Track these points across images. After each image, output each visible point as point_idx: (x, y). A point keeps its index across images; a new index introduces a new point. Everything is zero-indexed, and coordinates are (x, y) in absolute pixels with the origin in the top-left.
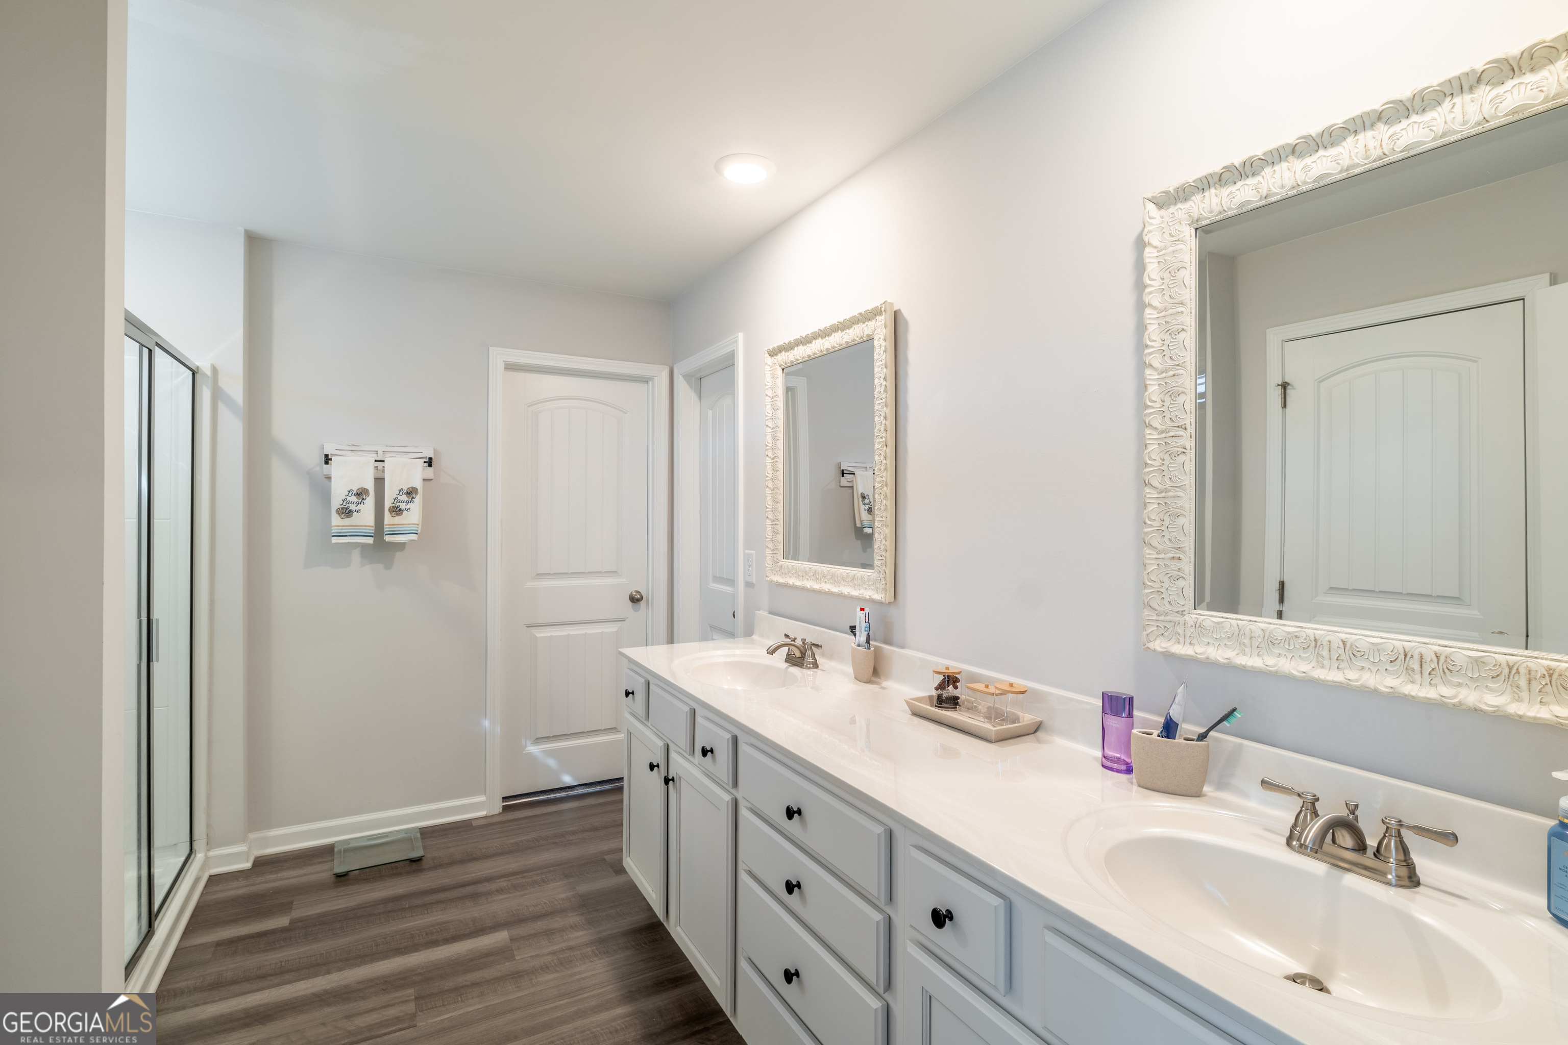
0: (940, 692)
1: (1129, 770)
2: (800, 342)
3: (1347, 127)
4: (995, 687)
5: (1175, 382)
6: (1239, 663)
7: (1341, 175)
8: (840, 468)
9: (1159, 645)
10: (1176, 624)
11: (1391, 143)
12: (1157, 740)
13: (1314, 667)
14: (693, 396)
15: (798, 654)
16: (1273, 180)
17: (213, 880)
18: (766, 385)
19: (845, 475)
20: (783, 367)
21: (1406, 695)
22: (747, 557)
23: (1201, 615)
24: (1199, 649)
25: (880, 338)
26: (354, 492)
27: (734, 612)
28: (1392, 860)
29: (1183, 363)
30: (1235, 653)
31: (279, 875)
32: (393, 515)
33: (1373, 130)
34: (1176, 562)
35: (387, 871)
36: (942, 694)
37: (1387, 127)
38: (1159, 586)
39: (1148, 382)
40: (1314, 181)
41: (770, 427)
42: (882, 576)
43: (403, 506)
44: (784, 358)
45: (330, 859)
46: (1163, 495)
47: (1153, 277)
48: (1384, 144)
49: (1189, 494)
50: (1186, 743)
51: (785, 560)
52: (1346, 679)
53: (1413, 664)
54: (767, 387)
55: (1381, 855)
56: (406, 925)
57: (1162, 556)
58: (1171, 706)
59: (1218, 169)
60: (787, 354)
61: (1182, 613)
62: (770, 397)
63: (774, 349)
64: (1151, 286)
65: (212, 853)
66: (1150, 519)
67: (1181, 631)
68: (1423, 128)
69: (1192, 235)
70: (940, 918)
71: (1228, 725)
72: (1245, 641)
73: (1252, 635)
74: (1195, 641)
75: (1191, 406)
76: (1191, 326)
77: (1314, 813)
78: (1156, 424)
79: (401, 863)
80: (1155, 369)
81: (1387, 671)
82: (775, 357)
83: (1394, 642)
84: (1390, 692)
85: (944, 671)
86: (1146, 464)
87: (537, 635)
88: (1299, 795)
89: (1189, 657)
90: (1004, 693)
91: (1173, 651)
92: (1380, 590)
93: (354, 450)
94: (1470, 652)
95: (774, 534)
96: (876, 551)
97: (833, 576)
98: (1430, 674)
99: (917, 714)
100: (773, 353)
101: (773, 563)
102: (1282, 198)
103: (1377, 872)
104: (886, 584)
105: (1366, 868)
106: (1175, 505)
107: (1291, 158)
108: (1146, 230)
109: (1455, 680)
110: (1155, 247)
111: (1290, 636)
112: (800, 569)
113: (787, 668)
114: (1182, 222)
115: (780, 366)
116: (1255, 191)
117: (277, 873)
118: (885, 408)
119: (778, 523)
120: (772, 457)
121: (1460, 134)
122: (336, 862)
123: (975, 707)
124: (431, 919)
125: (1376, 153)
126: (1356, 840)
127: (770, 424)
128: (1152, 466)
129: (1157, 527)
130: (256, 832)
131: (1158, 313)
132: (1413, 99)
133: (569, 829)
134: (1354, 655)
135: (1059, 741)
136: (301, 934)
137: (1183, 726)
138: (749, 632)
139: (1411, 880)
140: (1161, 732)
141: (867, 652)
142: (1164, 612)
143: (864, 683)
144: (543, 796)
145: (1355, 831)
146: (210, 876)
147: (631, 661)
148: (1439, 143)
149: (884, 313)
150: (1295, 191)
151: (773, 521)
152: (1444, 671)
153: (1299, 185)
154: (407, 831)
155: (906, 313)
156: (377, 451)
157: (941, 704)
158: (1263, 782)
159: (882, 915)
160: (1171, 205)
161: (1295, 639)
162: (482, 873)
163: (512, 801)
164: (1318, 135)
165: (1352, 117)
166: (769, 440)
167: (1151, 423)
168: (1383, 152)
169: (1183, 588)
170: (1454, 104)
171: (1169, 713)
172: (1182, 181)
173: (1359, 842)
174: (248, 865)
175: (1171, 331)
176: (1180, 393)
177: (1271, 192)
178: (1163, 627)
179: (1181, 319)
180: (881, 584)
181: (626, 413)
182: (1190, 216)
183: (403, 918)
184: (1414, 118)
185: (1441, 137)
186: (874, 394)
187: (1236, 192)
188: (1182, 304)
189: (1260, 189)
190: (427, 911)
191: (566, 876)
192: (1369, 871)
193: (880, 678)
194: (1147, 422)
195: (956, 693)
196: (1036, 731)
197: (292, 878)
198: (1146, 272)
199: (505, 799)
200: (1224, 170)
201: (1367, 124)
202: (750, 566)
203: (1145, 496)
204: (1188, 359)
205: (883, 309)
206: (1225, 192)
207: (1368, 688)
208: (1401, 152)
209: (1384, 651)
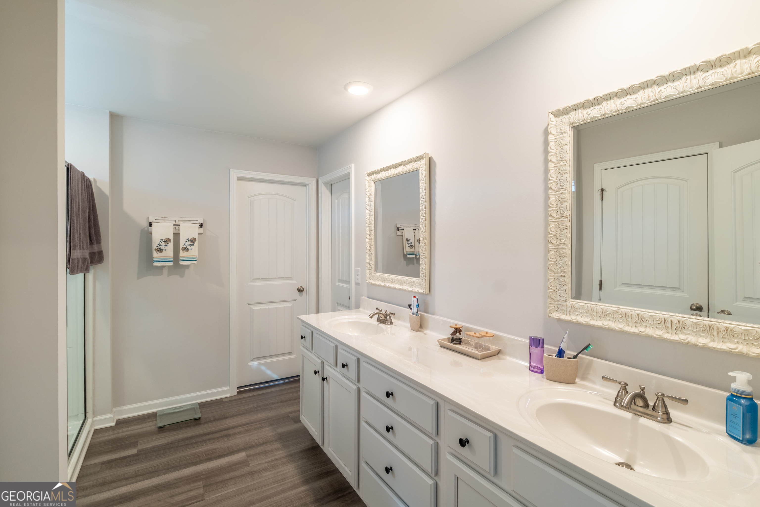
0: (453, 336)
1: (542, 372)
2: (383, 170)
3: (640, 86)
4: (479, 334)
5: (562, 196)
6: (591, 323)
7: (637, 107)
8: (397, 226)
9: (555, 315)
10: (562, 306)
11: (659, 94)
12: (555, 358)
13: (625, 326)
14: (328, 193)
15: (383, 318)
16: (607, 108)
17: (97, 432)
18: (366, 190)
19: (399, 230)
20: (374, 181)
21: (665, 339)
22: (356, 271)
23: (574, 302)
24: (574, 317)
25: (422, 170)
26: (164, 240)
27: (350, 297)
28: (660, 411)
29: (566, 188)
30: (590, 319)
31: (130, 428)
32: (184, 251)
33: (652, 88)
34: (562, 278)
35: (183, 425)
36: (454, 337)
37: (657, 87)
38: (555, 288)
39: (550, 196)
40: (625, 109)
41: (368, 210)
42: (423, 281)
43: (189, 247)
44: (375, 177)
45: (155, 419)
46: (557, 247)
47: (552, 148)
48: (656, 94)
49: (568, 247)
50: (568, 360)
51: (375, 273)
52: (639, 331)
53: (668, 325)
54: (366, 191)
55: (656, 409)
56: (195, 451)
57: (556, 275)
58: (561, 343)
59: (582, 101)
60: (376, 175)
61: (566, 301)
62: (368, 195)
63: (370, 172)
64: (551, 152)
65: (95, 419)
66: (551, 258)
67: (565, 309)
68: (674, 89)
69: (570, 130)
70: (463, 443)
71: (587, 352)
72: (594, 314)
73: (597, 311)
74: (571, 314)
75: (570, 207)
76: (570, 171)
77: (626, 391)
78: (553, 215)
79: (190, 421)
80: (553, 190)
81: (657, 328)
82: (370, 176)
83: (660, 315)
84: (658, 337)
85: (455, 326)
86: (549, 233)
87: (254, 309)
88: (619, 383)
89: (569, 321)
90: (483, 336)
91: (562, 318)
92: (644, 284)
93: (164, 220)
94: (693, 320)
95: (370, 260)
96: (420, 269)
97: (400, 281)
98: (675, 329)
99: (442, 346)
100: (369, 175)
101: (370, 274)
102: (611, 116)
103: (653, 417)
104: (426, 285)
105: (648, 415)
106: (562, 252)
107: (615, 98)
108: (549, 127)
109: (686, 332)
110: (554, 135)
111: (614, 312)
112: (383, 277)
113: (378, 324)
114: (565, 124)
115: (373, 181)
116: (599, 112)
117: (128, 427)
118: (425, 203)
119: (372, 255)
120: (369, 224)
121: (689, 92)
122: (158, 421)
123: (470, 343)
124: (207, 448)
125: (653, 98)
126: (644, 403)
127: (368, 208)
128: (552, 234)
129: (554, 262)
130: (117, 408)
131: (555, 165)
132: (669, 76)
133: (270, 402)
134: (642, 320)
135: (509, 359)
136: (144, 457)
137: (567, 352)
138: (357, 307)
139: (668, 420)
140: (557, 355)
141: (417, 317)
142: (557, 300)
143: (416, 331)
144: (257, 386)
145: (644, 399)
146: (95, 430)
147: (303, 321)
148: (680, 95)
149: (424, 158)
150: (617, 113)
151: (370, 254)
152: (681, 328)
153: (619, 110)
154: (192, 405)
155: (435, 158)
156: (175, 220)
157: (453, 342)
158: (603, 377)
159: (434, 441)
160: (560, 116)
161: (616, 313)
162: (230, 424)
163: (242, 389)
164: (627, 89)
165: (642, 82)
166: (368, 216)
167: (551, 215)
168: (656, 98)
169: (566, 290)
170: (687, 79)
171: (560, 346)
172: (566, 105)
173: (646, 404)
174: (113, 424)
175: (560, 173)
176: (564, 201)
177: (606, 113)
178: (557, 307)
179: (565, 168)
180: (423, 285)
181: (295, 201)
182: (569, 121)
183: (193, 447)
184: (670, 84)
185: (681, 93)
186: (419, 196)
187: (590, 112)
188: (566, 161)
189: (601, 111)
190: (205, 444)
191: (271, 425)
192: (649, 416)
193: (423, 329)
194: (550, 214)
195: (460, 336)
196: (498, 354)
197: (136, 430)
198: (549, 146)
199: (238, 388)
200: (585, 102)
201: (649, 85)
202: (358, 275)
203: (549, 247)
204: (568, 186)
205: (424, 156)
206: (585, 111)
207: (649, 335)
208: (664, 98)
209: (656, 319)
